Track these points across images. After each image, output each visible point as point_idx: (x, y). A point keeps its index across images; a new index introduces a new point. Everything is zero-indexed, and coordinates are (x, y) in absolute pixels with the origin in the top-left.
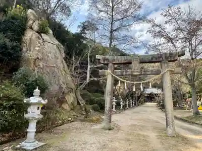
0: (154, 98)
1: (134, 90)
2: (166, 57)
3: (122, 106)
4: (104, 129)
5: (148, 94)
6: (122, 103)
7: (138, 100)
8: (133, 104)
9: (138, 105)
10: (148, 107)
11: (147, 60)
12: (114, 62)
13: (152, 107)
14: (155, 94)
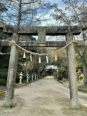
0: (52, 72)
1: (40, 62)
2: (71, 29)
3: (28, 79)
4: (5, 106)
5: (48, 70)
6: (28, 77)
7: (41, 74)
8: (37, 77)
9: (41, 78)
10: (48, 79)
11: (53, 32)
12: (19, 32)
13: (51, 79)
14: (54, 70)
